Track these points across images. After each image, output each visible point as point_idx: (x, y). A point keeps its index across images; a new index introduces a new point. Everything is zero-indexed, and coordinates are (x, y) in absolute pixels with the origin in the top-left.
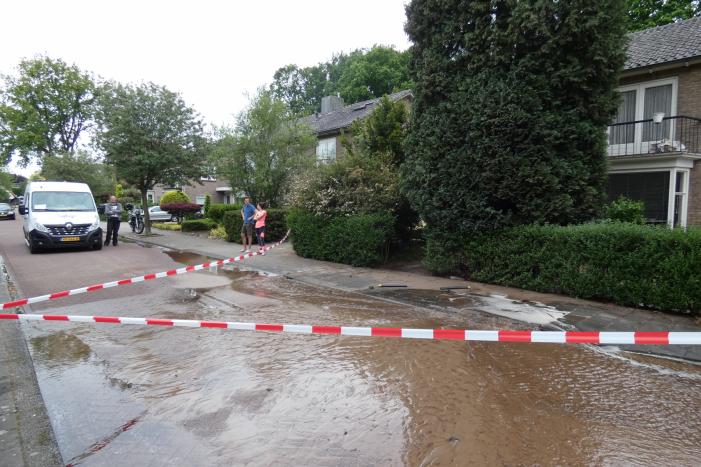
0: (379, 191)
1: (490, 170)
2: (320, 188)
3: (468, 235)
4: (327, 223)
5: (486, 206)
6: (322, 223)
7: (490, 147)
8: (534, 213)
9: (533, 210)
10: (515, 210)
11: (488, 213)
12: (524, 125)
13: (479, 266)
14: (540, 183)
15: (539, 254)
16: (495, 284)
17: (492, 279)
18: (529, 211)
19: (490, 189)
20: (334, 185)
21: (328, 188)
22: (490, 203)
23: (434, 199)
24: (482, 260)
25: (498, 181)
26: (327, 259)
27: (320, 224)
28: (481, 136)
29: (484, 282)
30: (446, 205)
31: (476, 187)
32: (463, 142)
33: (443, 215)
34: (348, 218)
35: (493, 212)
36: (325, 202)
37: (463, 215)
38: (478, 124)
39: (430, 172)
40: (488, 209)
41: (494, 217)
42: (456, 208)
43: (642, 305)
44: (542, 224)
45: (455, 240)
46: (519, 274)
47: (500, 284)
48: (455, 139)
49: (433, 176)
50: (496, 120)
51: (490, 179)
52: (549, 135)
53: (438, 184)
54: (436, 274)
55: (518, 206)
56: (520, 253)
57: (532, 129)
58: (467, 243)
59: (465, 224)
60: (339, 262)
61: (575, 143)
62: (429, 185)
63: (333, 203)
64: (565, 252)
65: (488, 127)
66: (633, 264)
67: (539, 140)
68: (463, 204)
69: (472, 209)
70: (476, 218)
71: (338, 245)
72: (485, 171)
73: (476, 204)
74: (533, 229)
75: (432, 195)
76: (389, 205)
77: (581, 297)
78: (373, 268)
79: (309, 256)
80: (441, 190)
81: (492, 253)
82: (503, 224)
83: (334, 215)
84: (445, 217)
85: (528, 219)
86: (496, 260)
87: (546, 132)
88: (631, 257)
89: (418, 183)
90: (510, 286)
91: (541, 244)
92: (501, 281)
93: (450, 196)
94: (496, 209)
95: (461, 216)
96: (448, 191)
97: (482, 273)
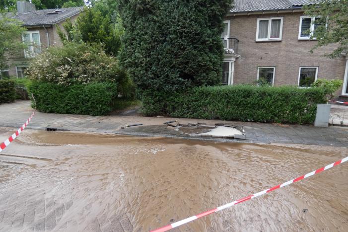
0: (104, 67)
1: (182, 57)
2: (59, 65)
3: (169, 93)
4: (67, 89)
5: (179, 77)
6: (63, 89)
7: (182, 45)
8: (202, 81)
9: (202, 79)
10: (193, 79)
11: (180, 81)
12: (198, 34)
13: (174, 109)
14: (205, 65)
15: (207, 101)
17: (182, 115)
18: (200, 80)
19: (181, 68)
20: (69, 63)
21: (64, 65)
22: (181, 76)
23: (149, 73)
24: (176, 106)
25: (187, 63)
26: (68, 112)
27: (62, 89)
28: (177, 38)
29: (178, 117)
30: (156, 76)
31: (173, 67)
32: (165, 40)
33: (154, 82)
34: (85, 85)
35: (183, 80)
36: (65, 75)
38: (175, 31)
39: (146, 57)
40: (180, 79)
41: (183, 83)
42: (163, 78)
43: (253, 120)
44: (206, 86)
45: (161, 96)
46: (197, 112)
47: (186, 118)
48: (161, 39)
49: (148, 59)
50: (186, 30)
51: (182, 62)
52: (208, 41)
53: (151, 64)
54: (148, 115)
55: (195, 77)
56: (197, 101)
57: (201, 37)
58: (168, 97)
60: (79, 114)
62: (146, 65)
63: (71, 75)
64: (218, 99)
65: (181, 33)
67: (204, 43)
68: (167, 76)
69: (172, 78)
70: (174, 83)
71: (78, 103)
72: (179, 58)
73: (175, 76)
74: (204, 88)
75: (147, 70)
76: (112, 77)
78: (105, 115)
80: (154, 68)
81: (182, 102)
82: (187, 87)
83: (73, 83)
84: (156, 83)
85: (199, 84)
86: (185, 106)
87: (207, 39)
89: (136, 64)
90: (193, 118)
91: (207, 96)
92: (187, 116)
93: (159, 71)
94: (184, 79)
95: (165, 83)
96: (158, 69)
97: (176, 113)
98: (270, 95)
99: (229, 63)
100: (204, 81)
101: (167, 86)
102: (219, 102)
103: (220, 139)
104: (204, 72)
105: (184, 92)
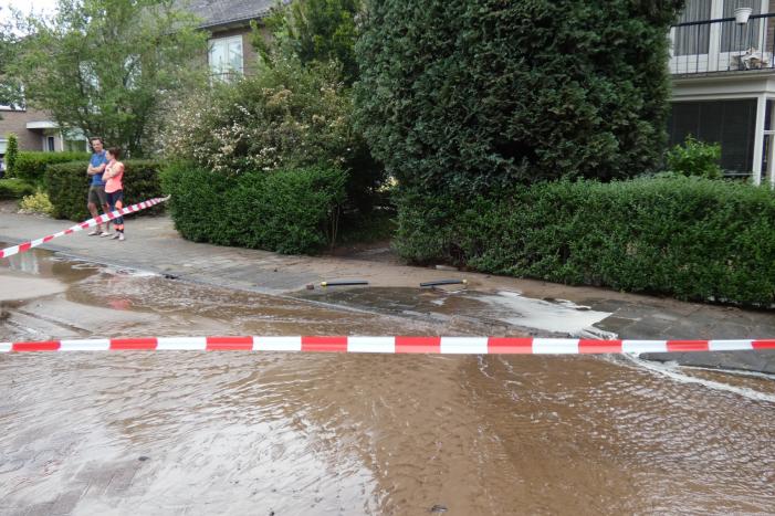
0: (319, 127)
1: (495, 93)
2: (219, 124)
3: (463, 199)
4: (232, 184)
5: (489, 153)
6: (224, 183)
7: (494, 57)
8: (560, 163)
9: (559, 157)
10: (534, 159)
11: (492, 163)
12: (546, 22)
13: (479, 248)
14: (570, 116)
15: (570, 227)
16: (503, 274)
17: (500, 267)
18: (553, 160)
19: (495, 125)
20: (241, 119)
21: (232, 125)
22: (494, 149)
23: (408, 140)
24: (484, 237)
25: (508, 111)
26: (234, 243)
27: (221, 184)
28: (479, 39)
29: (487, 272)
30: (427, 150)
31: (473, 122)
32: (452, 48)
33: (422, 167)
34: (267, 173)
35: (499, 161)
36: (228, 148)
37: (455, 166)
38: (475, 20)
39: (401, 96)
40: (493, 157)
41: (501, 169)
42: (443, 156)
43: (712, 299)
44: (573, 180)
45: (443, 208)
46: (540, 258)
47: (511, 275)
48: (440, 43)
49: (405, 102)
50: (504, 13)
51: (495, 108)
52: (584, 39)
53: (414, 117)
54: (415, 262)
55: (537, 151)
56: (541, 225)
57: (557, 30)
58: (461, 211)
59: (458, 180)
60: (256, 248)
61: (622, 54)
62: (400, 119)
63: (242, 149)
65: (491, 24)
66: (701, 238)
67: (568, 46)
68: (455, 150)
69: (469, 155)
70: (474, 171)
71: (252, 220)
72: (488, 95)
73: (475, 149)
74: (560, 187)
75: (404, 134)
76: (335, 152)
77: (629, 290)
78: (311, 255)
79: (203, 240)
80: (420, 126)
81: (499, 226)
82: (515, 181)
83: (244, 169)
84: (426, 170)
85: (553, 173)
86: (506, 238)
87: (578, 34)
88: (698, 228)
89: (381, 115)
90: (527, 277)
91: (572, 210)
92: (513, 270)
93: (433, 136)
94: (506, 157)
95: (452, 168)
96: (431, 128)
97: (484, 259)
99: (755, 100)
100: (567, 163)
101: (455, 179)
102: (608, 232)
104: (568, 136)
105: (503, 196)
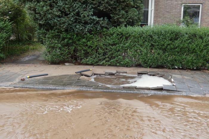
3: (81, 35)
5: (92, 15)
8: (121, 20)
9: (120, 18)
10: (109, 18)
11: (94, 20)
13: (87, 54)
15: (127, 44)
16: (98, 65)
17: (97, 62)
18: (118, 19)
19: (95, 4)
22: (94, 14)
24: (89, 50)
29: (92, 64)
33: (62, 21)
35: (98, 19)
37: (77, 21)
40: (94, 17)
41: (98, 22)
42: (72, 16)
44: (126, 26)
45: (70, 39)
46: (114, 58)
47: (102, 65)
54: (53, 63)
55: (112, 15)
56: (114, 44)
58: (79, 40)
59: (79, 27)
64: (141, 42)
68: (78, 14)
69: (84, 16)
70: (86, 23)
73: (88, 14)
74: (123, 29)
80: (60, 3)
81: (96, 46)
82: (102, 27)
84: (64, 23)
85: (117, 24)
86: (100, 51)
90: (109, 65)
91: (127, 38)
92: (103, 63)
93: (68, 8)
94: (99, 17)
95: (76, 22)
96: (66, 4)
97: (89, 59)
98: (201, 38)
100: (123, 20)
101: (78, 27)
102: (141, 46)
103: (146, 91)
104: (123, 9)
105: (100, 33)
